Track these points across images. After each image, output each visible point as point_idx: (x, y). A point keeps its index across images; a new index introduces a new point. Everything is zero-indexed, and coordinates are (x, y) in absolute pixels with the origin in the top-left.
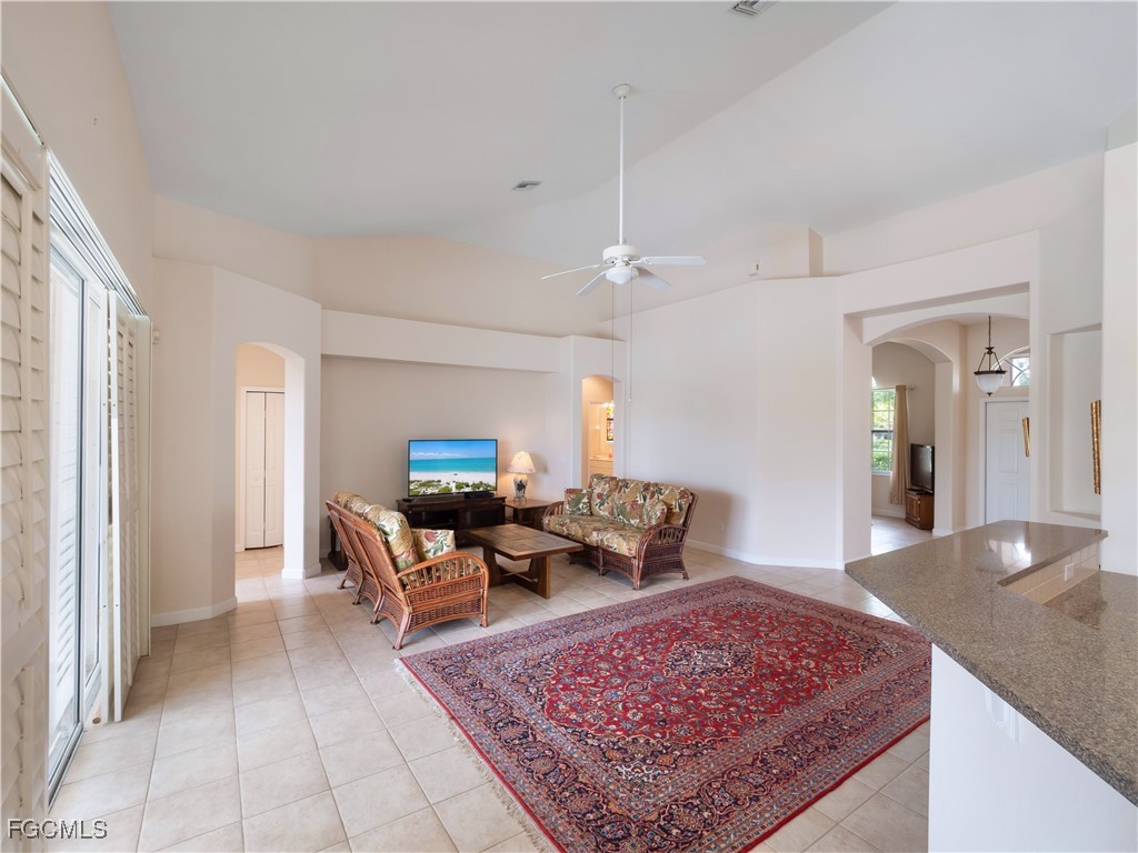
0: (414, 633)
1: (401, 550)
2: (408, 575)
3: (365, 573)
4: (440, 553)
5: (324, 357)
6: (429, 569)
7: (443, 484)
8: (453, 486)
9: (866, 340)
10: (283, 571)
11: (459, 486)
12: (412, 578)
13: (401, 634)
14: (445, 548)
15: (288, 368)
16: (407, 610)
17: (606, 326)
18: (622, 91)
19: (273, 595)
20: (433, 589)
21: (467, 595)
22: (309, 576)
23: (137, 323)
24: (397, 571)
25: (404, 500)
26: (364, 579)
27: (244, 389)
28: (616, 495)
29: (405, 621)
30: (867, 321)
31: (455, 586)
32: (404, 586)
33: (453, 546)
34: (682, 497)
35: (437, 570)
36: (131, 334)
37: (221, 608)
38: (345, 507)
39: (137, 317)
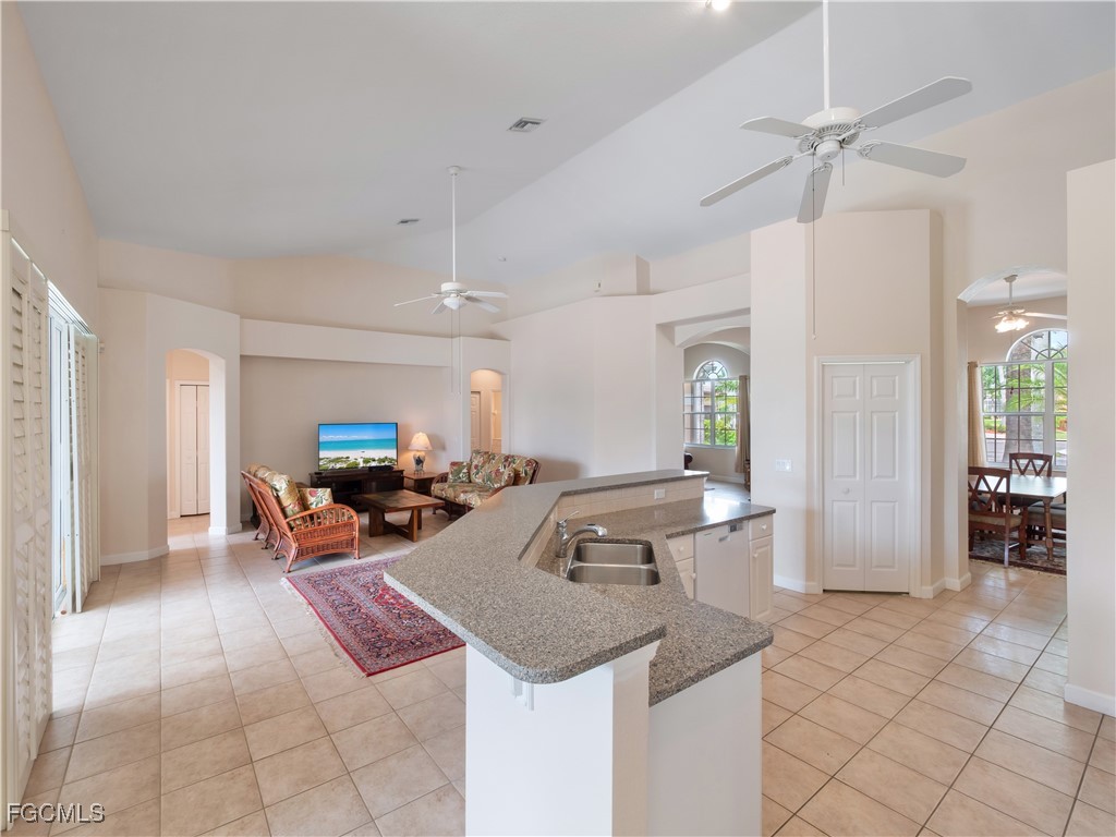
0: (301, 563)
1: (289, 503)
2: (294, 520)
3: (270, 525)
4: (320, 505)
5: (242, 357)
6: (311, 516)
7: (352, 460)
8: (361, 461)
9: (677, 344)
10: (210, 529)
11: (366, 461)
12: (298, 522)
13: (289, 563)
14: (324, 502)
15: (212, 367)
16: (294, 545)
17: (497, 328)
18: (452, 171)
19: (199, 545)
20: (315, 531)
21: (342, 536)
22: (230, 532)
23: (87, 339)
24: (286, 517)
25: (316, 473)
26: (271, 530)
27: (178, 383)
28: (487, 465)
29: (293, 552)
30: (677, 329)
31: (332, 528)
32: (291, 529)
33: (330, 500)
34: (527, 465)
35: (319, 518)
36: (83, 349)
37: (157, 552)
38: (255, 476)
39: (87, 335)
